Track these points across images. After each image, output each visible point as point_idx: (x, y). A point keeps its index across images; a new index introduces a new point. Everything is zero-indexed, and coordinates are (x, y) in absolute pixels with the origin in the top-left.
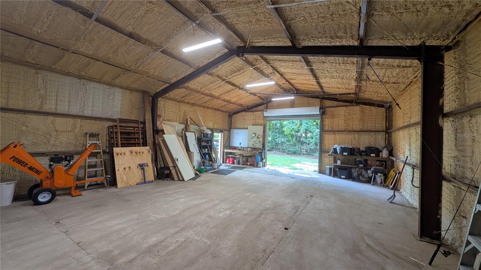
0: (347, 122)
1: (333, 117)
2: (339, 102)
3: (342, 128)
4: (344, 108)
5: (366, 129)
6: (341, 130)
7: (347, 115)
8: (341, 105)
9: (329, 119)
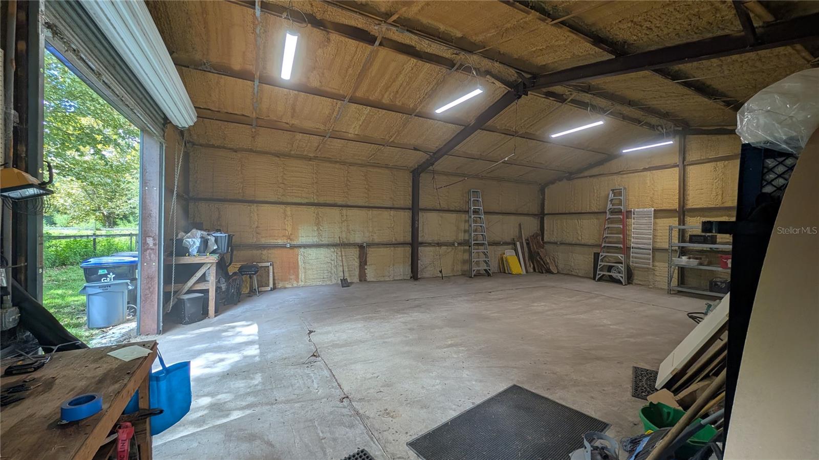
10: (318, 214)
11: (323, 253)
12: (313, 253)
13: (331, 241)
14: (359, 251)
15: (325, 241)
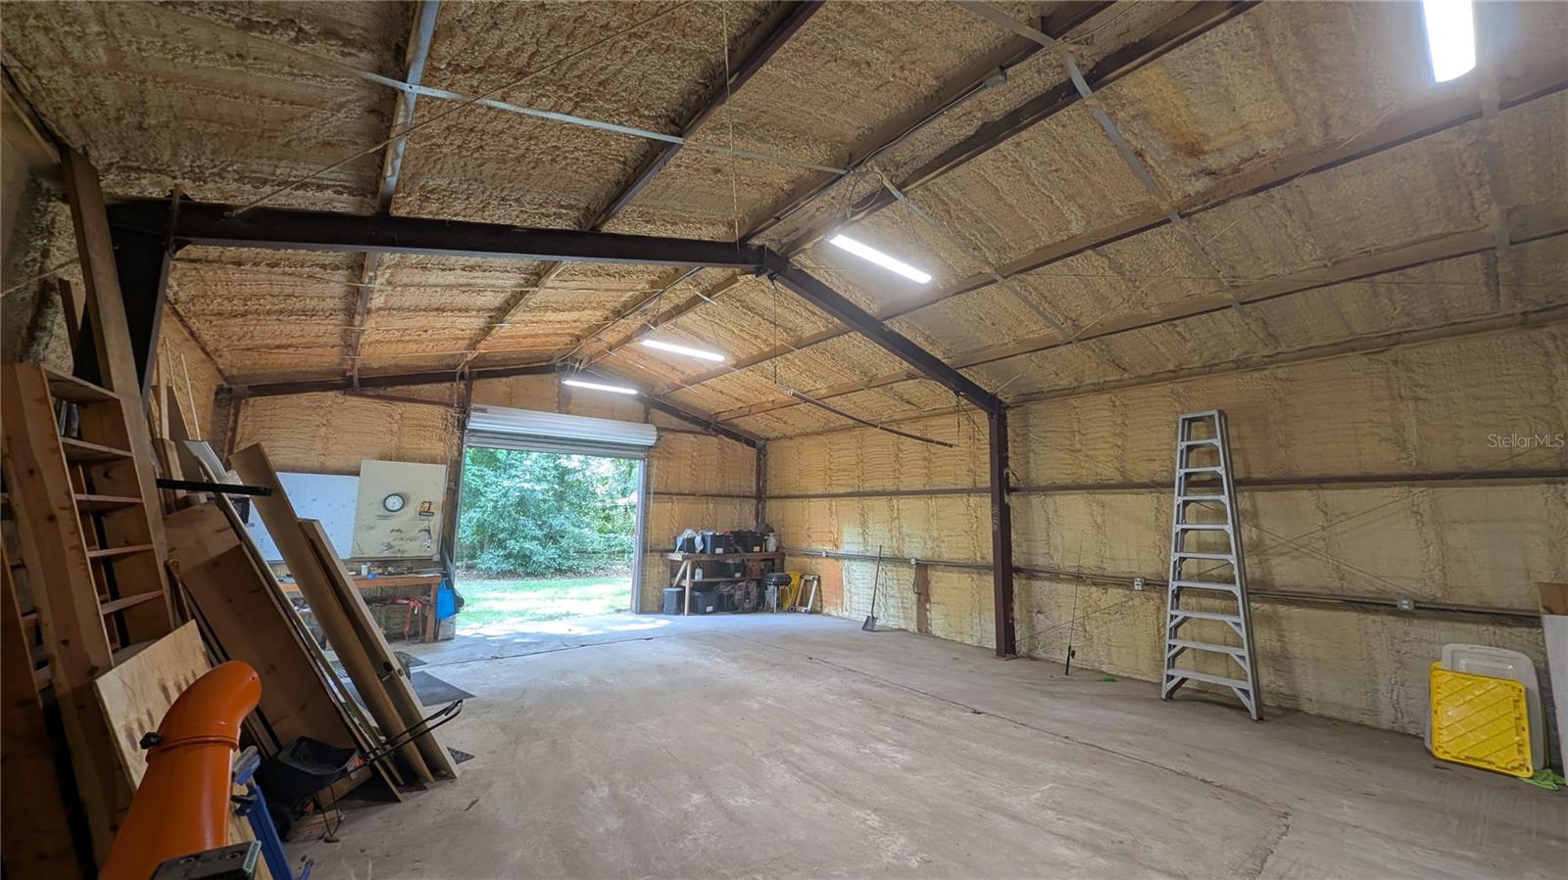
0: (695, 473)
1: (668, 458)
2: (682, 422)
3: (685, 487)
4: (691, 437)
5: (725, 491)
6: (684, 491)
7: (695, 454)
8: (685, 429)
9: (661, 462)
10: (863, 508)
11: (869, 571)
12: (858, 569)
14: (917, 573)
15: (872, 552)
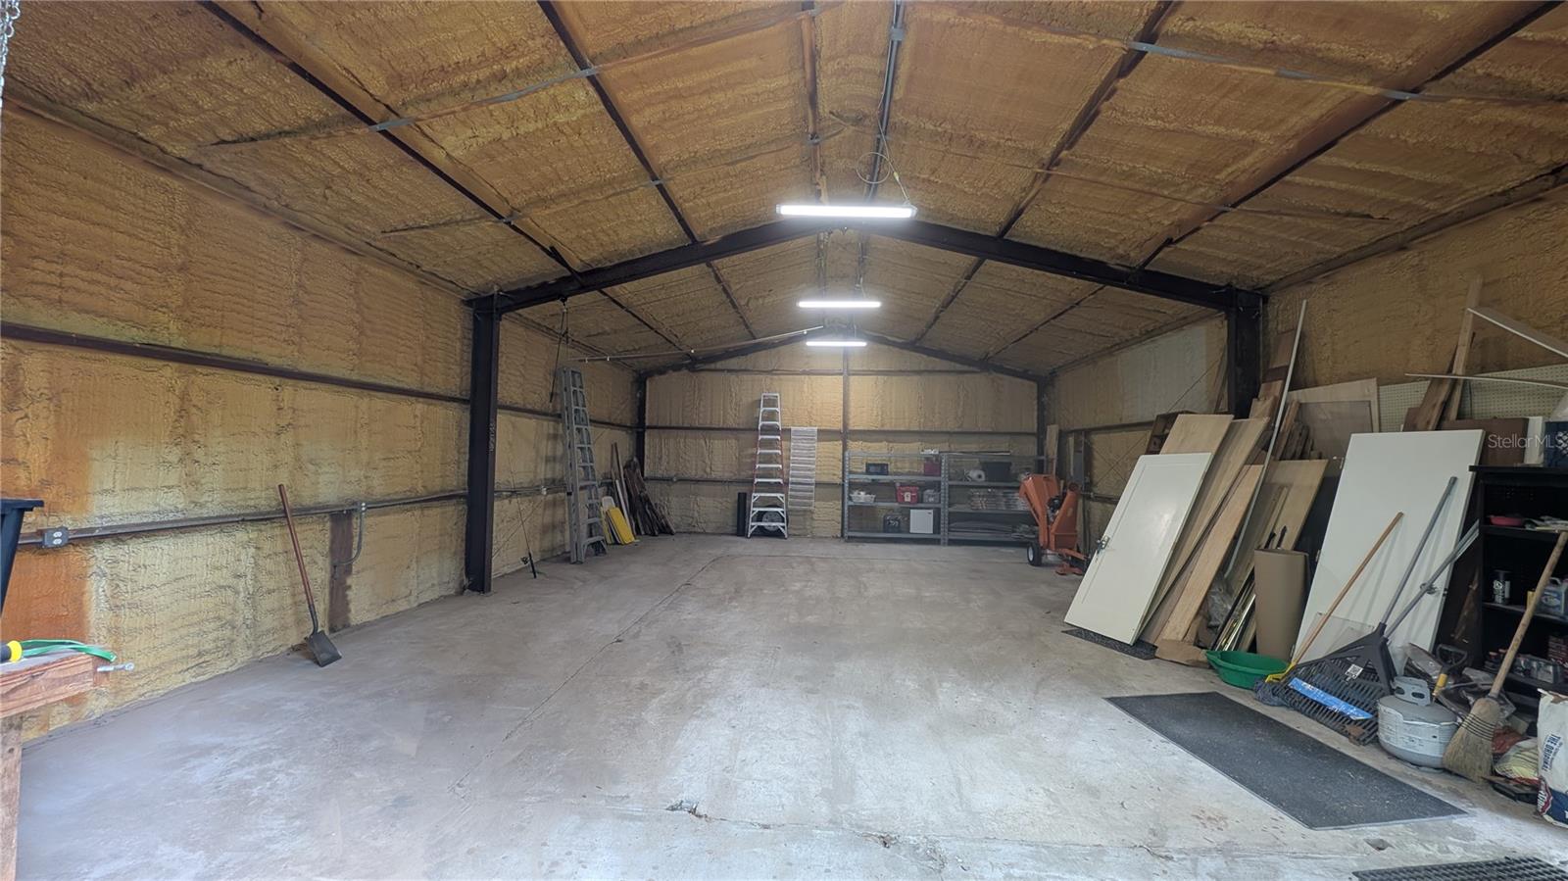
10: (184, 397)
11: (200, 553)
12: (158, 557)
13: (236, 503)
14: (333, 530)
15: (213, 505)
